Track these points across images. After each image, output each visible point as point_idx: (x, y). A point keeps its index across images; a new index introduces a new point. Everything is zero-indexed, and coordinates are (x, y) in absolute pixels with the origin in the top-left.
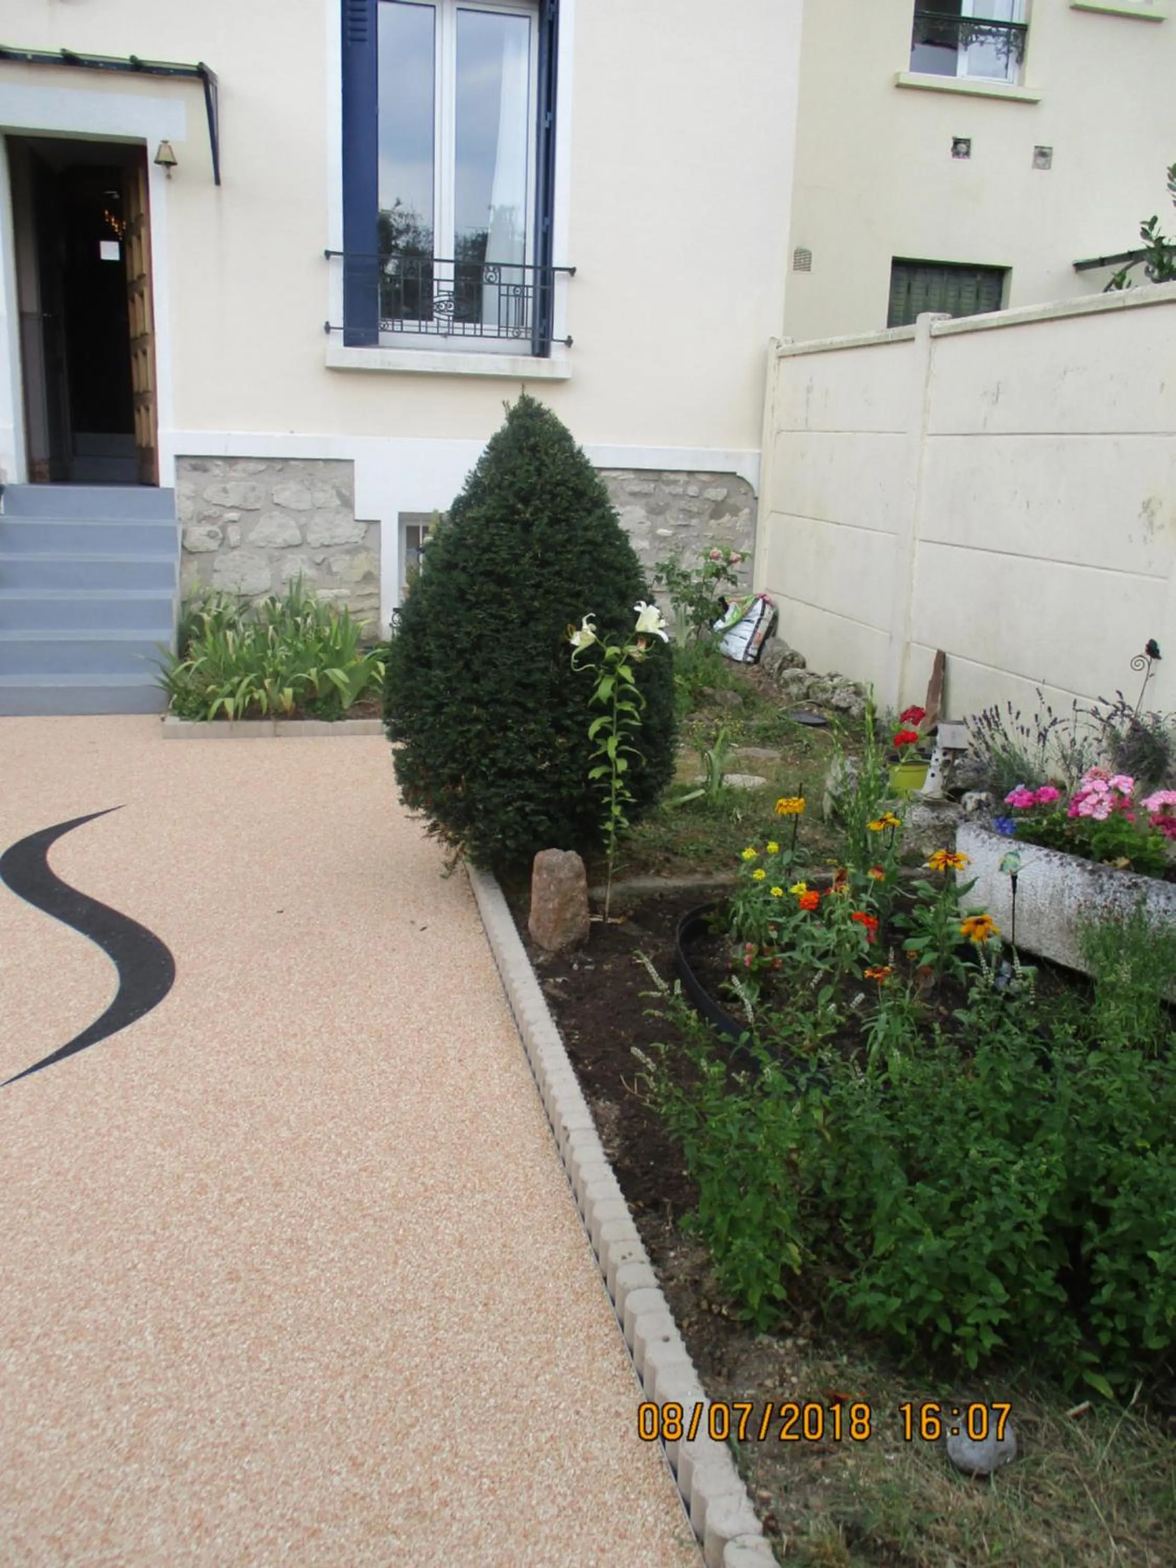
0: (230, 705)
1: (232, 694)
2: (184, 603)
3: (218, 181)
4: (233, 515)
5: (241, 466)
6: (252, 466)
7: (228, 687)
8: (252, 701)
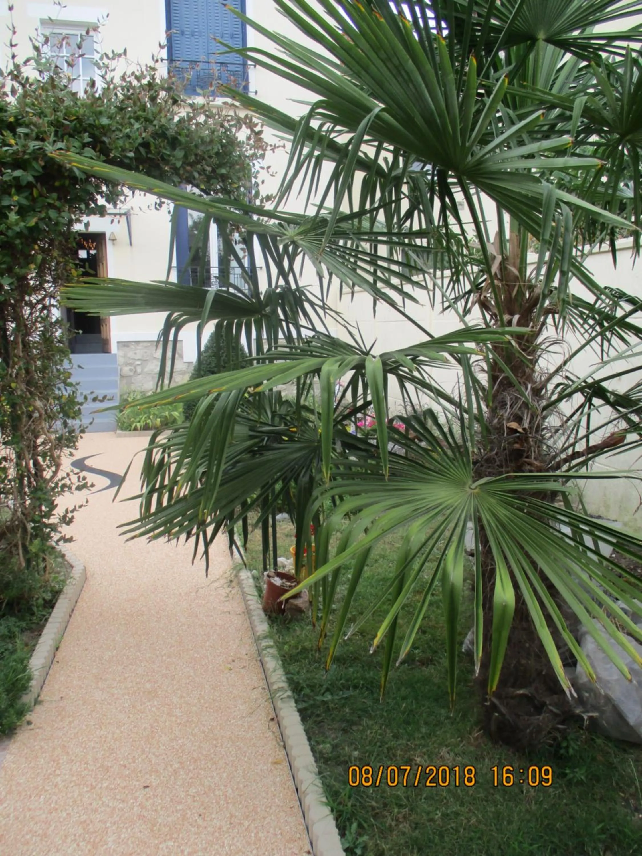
0: (138, 425)
1: (139, 422)
2: (121, 396)
3: (131, 244)
4: (139, 362)
5: (141, 344)
6: (145, 344)
7: (138, 419)
8: (146, 424)
